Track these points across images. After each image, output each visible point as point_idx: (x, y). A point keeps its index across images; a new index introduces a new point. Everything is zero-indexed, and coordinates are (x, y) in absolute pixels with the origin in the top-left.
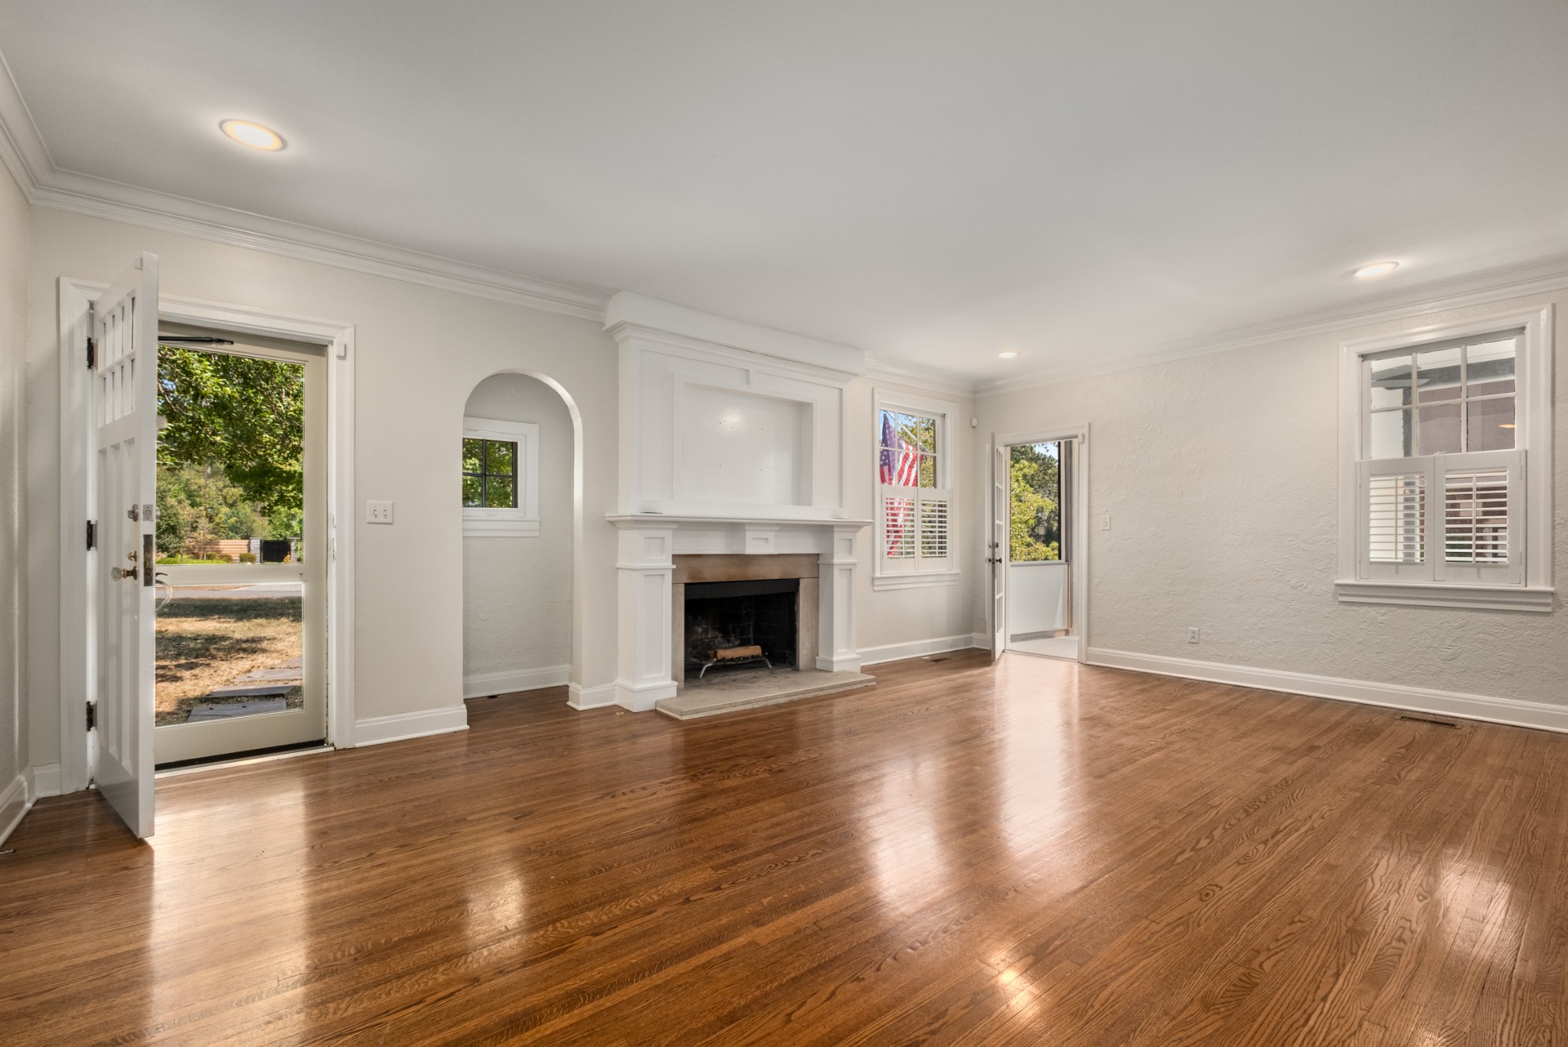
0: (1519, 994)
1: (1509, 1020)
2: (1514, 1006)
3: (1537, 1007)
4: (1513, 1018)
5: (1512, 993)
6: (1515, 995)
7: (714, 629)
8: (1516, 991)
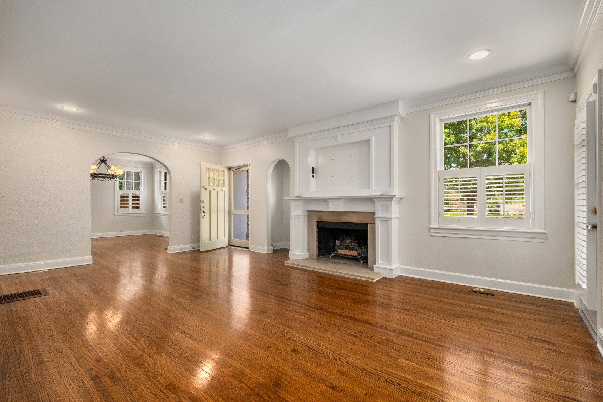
0: (10, 344)
1: (9, 337)
2: (10, 341)
3: (4, 344)
4: (9, 338)
5: (12, 343)
6: (11, 343)
7: (354, 242)
8: (11, 344)
